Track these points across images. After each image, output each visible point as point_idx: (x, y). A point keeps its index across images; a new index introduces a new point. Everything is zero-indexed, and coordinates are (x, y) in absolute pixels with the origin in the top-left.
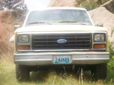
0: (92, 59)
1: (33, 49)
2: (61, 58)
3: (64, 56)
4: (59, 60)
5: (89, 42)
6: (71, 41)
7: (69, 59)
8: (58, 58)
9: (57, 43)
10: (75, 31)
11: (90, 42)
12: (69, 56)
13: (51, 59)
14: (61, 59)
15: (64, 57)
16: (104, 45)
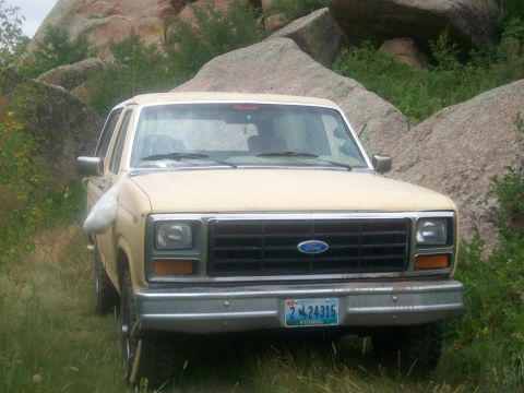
0: (411, 308)
1: (209, 274)
2: (307, 307)
3: (319, 300)
4: (302, 312)
5: (401, 250)
6: (342, 247)
7: (336, 309)
8: (298, 307)
9: (296, 253)
10: (357, 211)
11: (403, 248)
12: (337, 299)
13: (273, 312)
14: (307, 311)
15: (319, 303)
16: (445, 258)
